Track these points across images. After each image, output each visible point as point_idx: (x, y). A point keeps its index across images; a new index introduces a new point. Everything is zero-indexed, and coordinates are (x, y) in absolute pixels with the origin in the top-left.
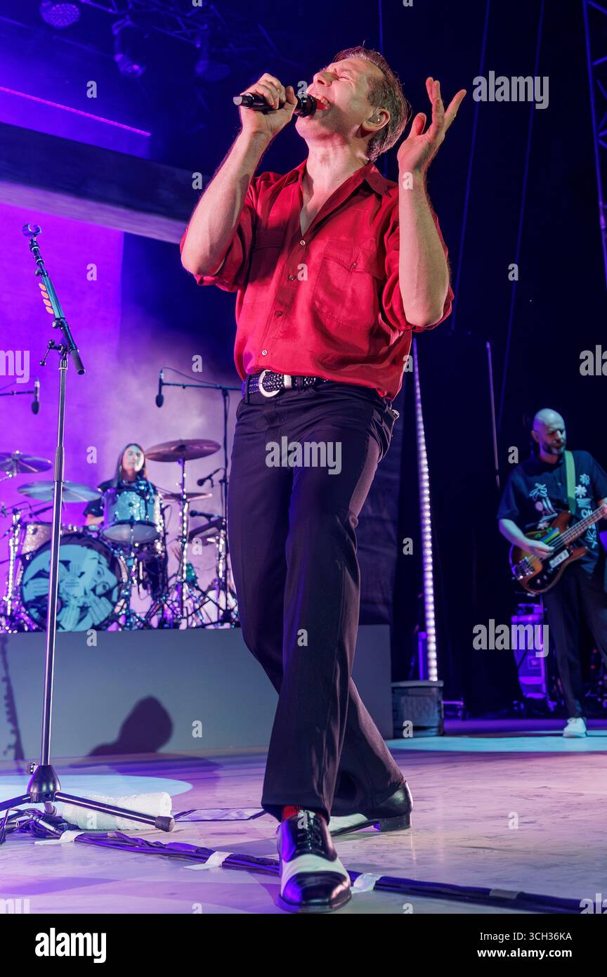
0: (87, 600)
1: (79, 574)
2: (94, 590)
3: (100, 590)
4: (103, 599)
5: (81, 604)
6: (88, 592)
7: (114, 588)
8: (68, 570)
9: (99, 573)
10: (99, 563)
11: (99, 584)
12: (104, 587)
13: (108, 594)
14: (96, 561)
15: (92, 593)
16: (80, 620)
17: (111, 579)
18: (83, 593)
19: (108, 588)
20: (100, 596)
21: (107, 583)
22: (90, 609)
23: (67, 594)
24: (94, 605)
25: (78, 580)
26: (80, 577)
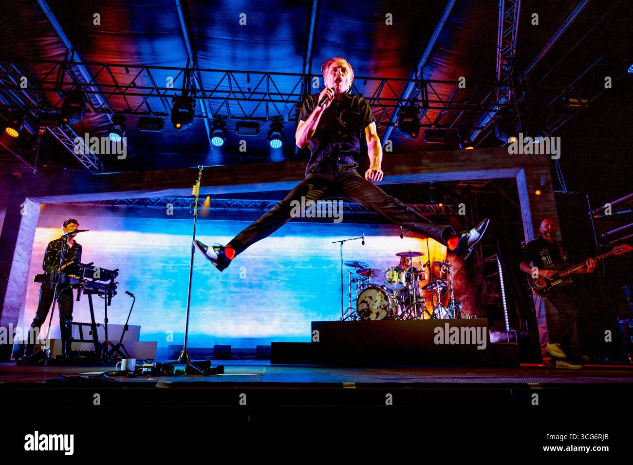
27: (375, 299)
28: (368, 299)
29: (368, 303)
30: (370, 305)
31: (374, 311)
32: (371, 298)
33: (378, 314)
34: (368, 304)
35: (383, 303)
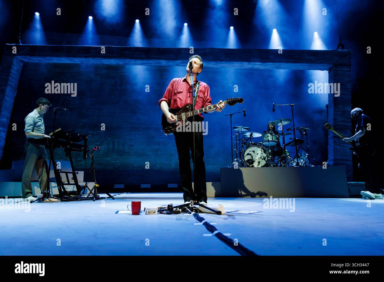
0: (260, 160)
7: (266, 157)
8: (254, 153)
12: (263, 157)
16: (258, 165)
26: (257, 155)
29: (252, 155)
31: (256, 161)
35: (263, 155)
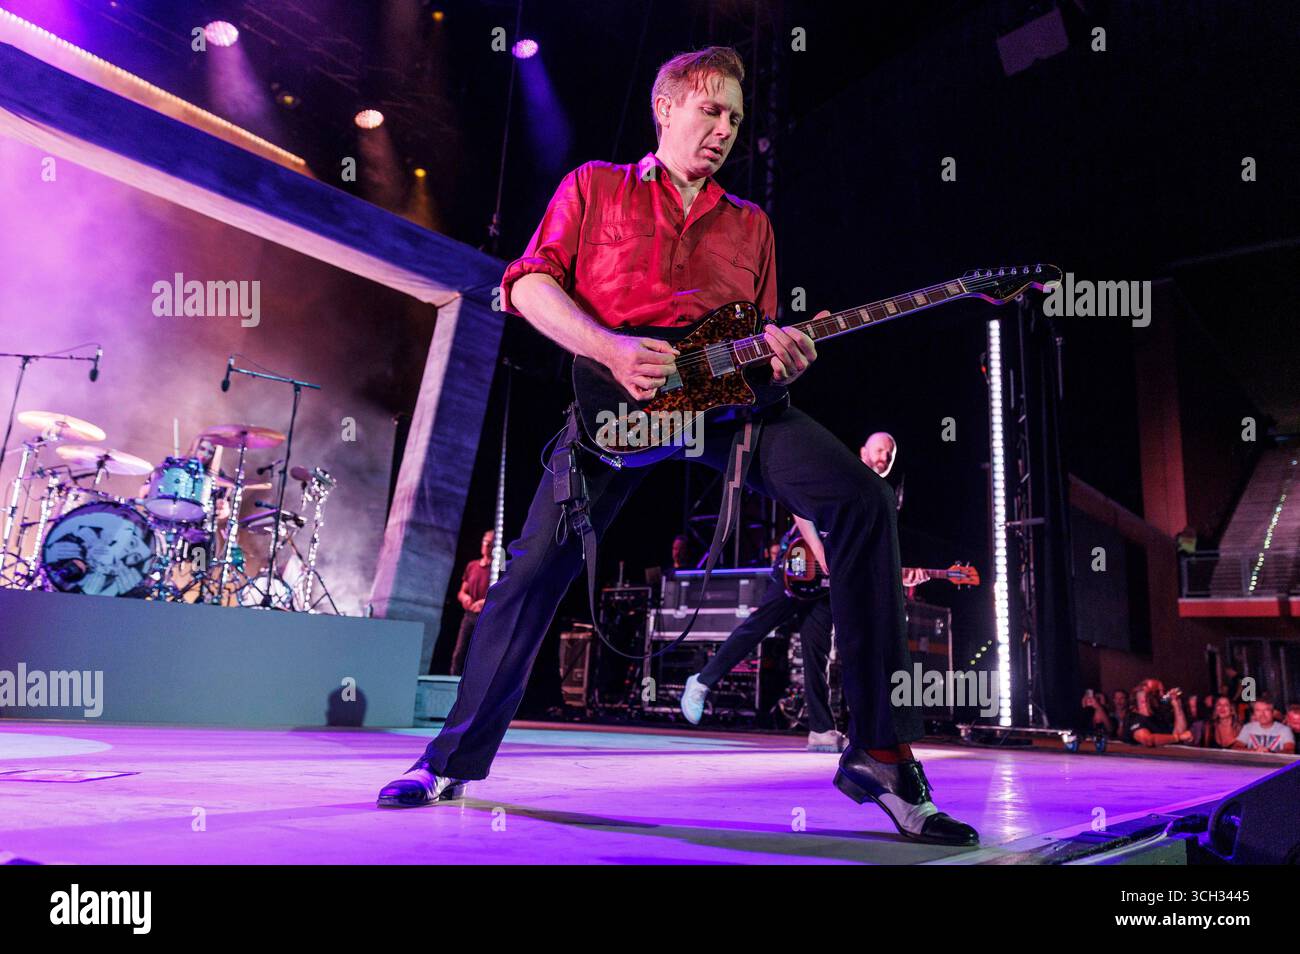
0: (116, 569)
1: (110, 542)
2: (124, 560)
3: (130, 560)
4: (133, 569)
5: (107, 572)
6: (117, 561)
7: (147, 559)
8: (99, 537)
9: (132, 543)
10: (134, 534)
11: (130, 555)
12: (136, 558)
13: (139, 566)
14: (131, 532)
15: (121, 562)
16: (105, 588)
17: (144, 551)
18: (111, 561)
19: (139, 559)
20: (130, 566)
21: (139, 554)
22: (117, 578)
23: (94, 561)
24: (121, 574)
25: (108, 548)
26: (111, 545)
27: (110, 536)
28: (87, 535)
29: (86, 544)
30: (90, 553)
31: (100, 569)
32: (98, 530)
33: (110, 578)
34: (83, 548)
35: (137, 550)
